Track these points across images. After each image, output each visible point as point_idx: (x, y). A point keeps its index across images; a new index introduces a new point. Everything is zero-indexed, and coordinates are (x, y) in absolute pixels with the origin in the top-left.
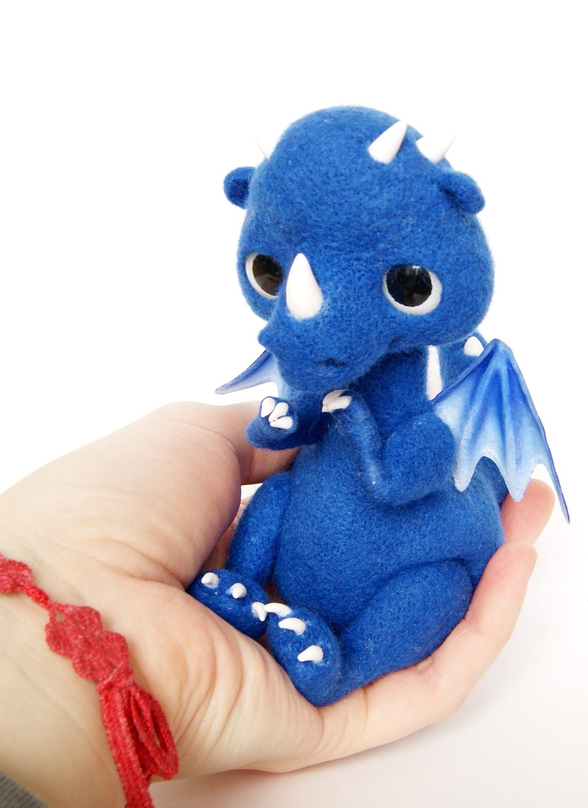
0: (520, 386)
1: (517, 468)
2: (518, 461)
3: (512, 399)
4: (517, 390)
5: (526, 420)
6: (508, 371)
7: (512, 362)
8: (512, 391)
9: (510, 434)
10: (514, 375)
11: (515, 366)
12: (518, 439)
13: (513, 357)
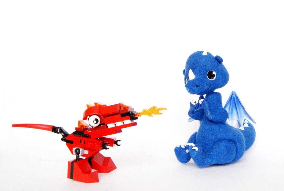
0: (238, 99)
1: (241, 118)
3: (237, 103)
4: (238, 101)
5: (241, 108)
6: (236, 97)
8: (237, 101)
9: (238, 110)
11: (237, 96)
12: (240, 112)
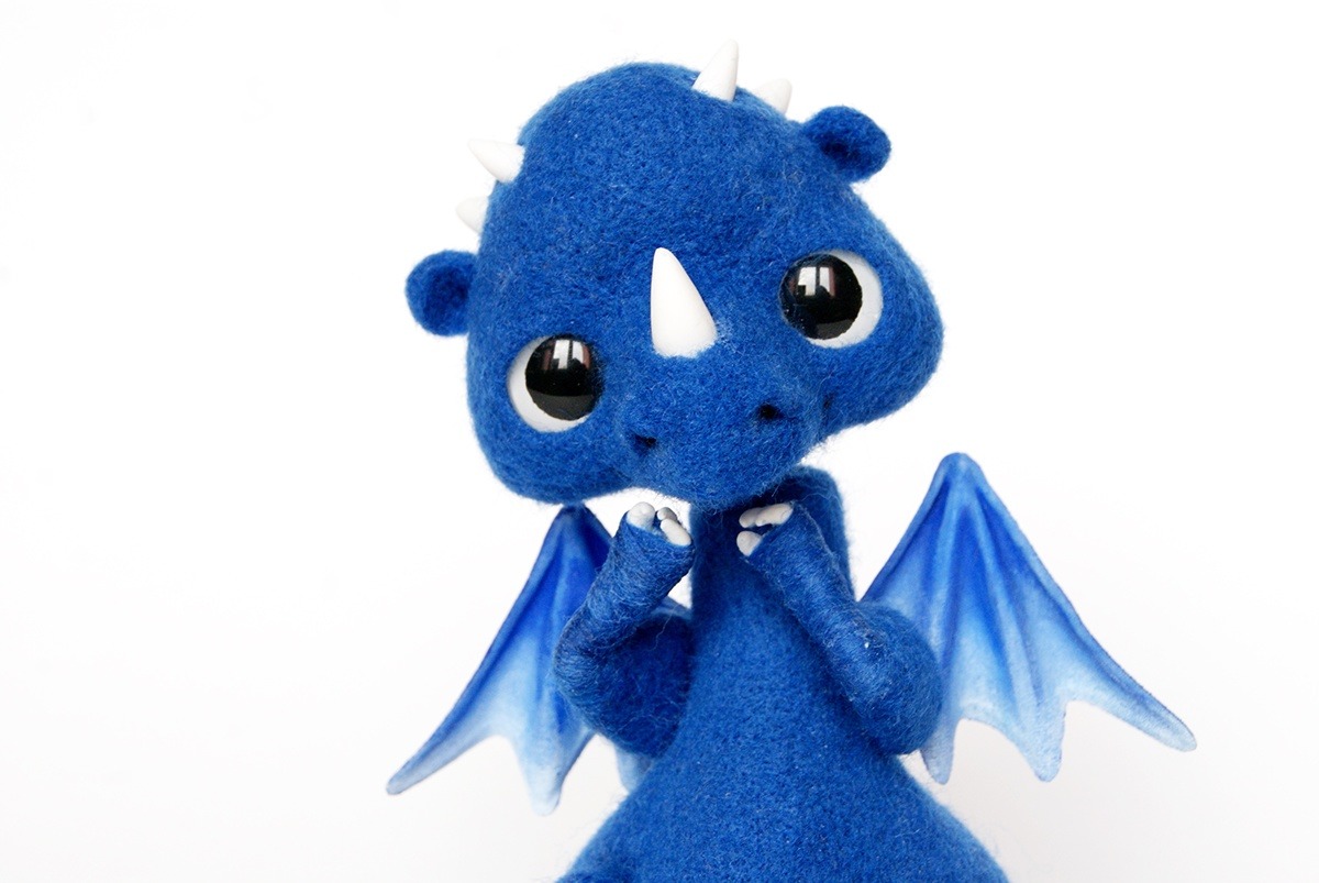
0: (1008, 537)
1: (1038, 705)
2: (1038, 688)
3: (1002, 563)
6: (983, 509)
7: (985, 490)
8: (998, 553)
9: (1011, 634)
10: (994, 516)
11: (991, 499)
12: (1028, 644)
13: (985, 482)
